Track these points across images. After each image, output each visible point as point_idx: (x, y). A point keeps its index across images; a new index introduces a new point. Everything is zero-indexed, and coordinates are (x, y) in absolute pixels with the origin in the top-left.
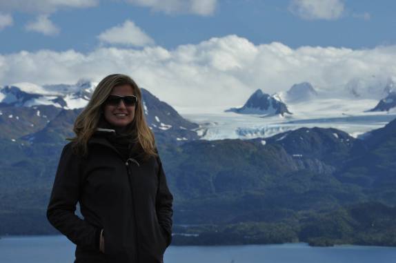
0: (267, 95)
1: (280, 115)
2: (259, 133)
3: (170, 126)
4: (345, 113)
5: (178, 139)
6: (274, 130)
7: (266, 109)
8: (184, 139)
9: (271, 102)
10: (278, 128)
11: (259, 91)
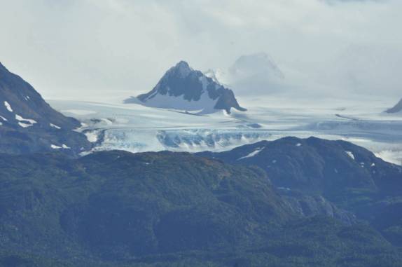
0: (200, 74)
1: (224, 112)
2: (203, 143)
3: (32, 122)
4: (340, 113)
5: (54, 147)
6: (231, 140)
7: (197, 99)
8: (65, 146)
9: (205, 87)
10: (239, 136)
11: (183, 65)
